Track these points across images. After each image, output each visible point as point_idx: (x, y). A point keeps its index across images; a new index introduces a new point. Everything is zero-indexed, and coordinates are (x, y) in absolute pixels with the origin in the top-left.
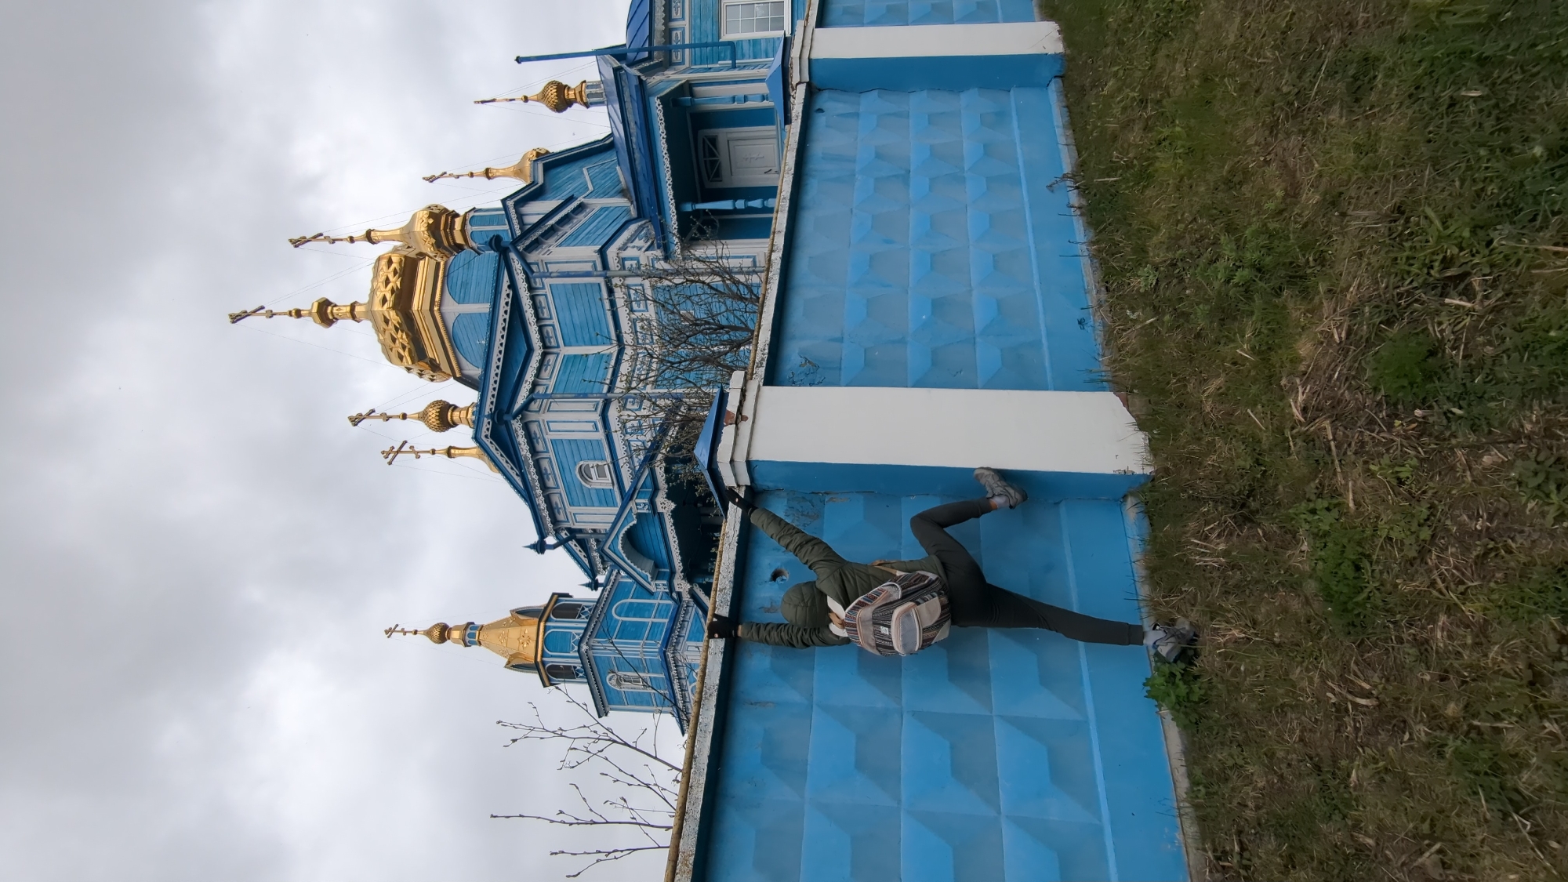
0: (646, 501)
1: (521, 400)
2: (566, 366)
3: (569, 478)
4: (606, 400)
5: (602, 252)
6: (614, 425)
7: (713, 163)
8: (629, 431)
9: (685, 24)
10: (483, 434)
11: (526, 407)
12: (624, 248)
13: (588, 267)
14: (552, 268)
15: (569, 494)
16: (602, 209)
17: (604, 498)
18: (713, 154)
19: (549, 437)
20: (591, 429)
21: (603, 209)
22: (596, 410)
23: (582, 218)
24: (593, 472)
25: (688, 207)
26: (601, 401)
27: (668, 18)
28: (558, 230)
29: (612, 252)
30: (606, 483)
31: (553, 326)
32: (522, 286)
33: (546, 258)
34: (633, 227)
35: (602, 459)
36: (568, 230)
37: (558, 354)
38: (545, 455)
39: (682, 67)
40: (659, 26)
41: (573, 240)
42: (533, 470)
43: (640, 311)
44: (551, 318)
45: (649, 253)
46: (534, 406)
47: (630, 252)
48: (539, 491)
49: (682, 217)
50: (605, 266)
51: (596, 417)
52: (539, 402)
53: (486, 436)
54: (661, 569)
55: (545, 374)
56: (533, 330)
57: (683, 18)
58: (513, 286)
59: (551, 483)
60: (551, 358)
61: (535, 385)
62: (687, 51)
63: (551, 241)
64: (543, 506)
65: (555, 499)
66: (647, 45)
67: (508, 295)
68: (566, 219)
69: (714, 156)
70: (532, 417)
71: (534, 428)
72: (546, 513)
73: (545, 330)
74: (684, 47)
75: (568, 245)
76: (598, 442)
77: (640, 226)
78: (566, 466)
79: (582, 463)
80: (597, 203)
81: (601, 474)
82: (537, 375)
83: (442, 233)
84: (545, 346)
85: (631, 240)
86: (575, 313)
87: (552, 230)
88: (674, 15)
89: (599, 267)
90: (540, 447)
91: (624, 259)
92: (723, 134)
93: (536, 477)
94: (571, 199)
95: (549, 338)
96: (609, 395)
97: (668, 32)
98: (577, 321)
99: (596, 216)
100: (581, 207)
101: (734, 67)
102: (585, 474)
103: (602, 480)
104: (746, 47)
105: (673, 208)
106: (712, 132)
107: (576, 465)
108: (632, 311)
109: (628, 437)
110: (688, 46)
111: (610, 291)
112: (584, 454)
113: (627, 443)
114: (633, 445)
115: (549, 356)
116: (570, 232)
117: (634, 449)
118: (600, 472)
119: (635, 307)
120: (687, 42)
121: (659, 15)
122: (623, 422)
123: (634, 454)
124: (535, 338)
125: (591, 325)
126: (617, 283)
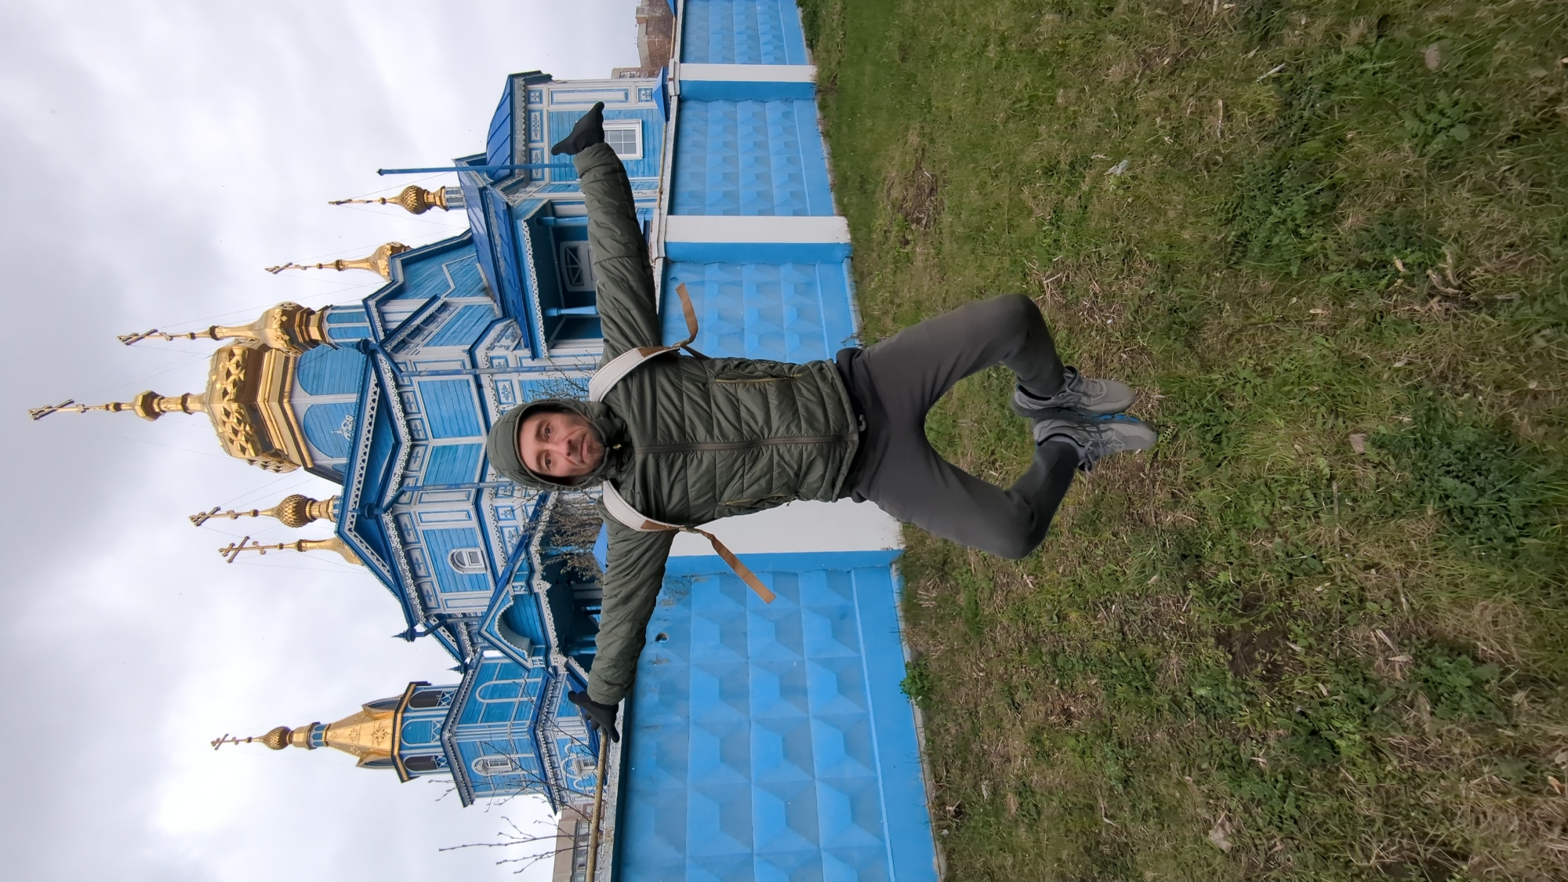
0: (523, 584)
1: (390, 494)
2: (435, 457)
3: (440, 566)
4: (478, 489)
5: (471, 352)
6: (488, 514)
7: (575, 270)
8: (502, 517)
10: (347, 528)
11: (396, 500)
12: (491, 348)
13: (457, 366)
14: (420, 367)
15: (441, 582)
16: (466, 307)
17: (477, 583)
18: (573, 262)
21: (468, 307)
22: (468, 499)
23: (445, 318)
24: (466, 559)
25: (554, 312)
26: (473, 492)
27: (528, 139)
28: (422, 331)
29: (480, 353)
30: (479, 568)
31: (421, 419)
32: (390, 384)
33: (414, 358)
34: (499, 327)
35: (476, 546)
36: (435, 329)
37: (426, 446)
38: (416, 546)
39: (543, 183)
40: (520, 146)
41: (439, 340)
42: (403, 561)
44: (419, 412)
45: (516, 352)
46: (404, 499)
47: (497, 352)
48: (410, 581)
49: (549, 323)
50: (474, 365)
51: (469, 506)
52: (408, 494)
53: (350, 530)
54: (538, 646)
55: (414, 466)
56: (401, 424)
57: (542, 140)
58: (380, 384)
59: (422, 572)
60: (420, 450)
61: (404, 477)
62: (547, 170)
63: (418, 340)
64: (414, 595)
65: (426, 587)
66: (508, 163)
67: (375, 393)
68: (431, 319)
69: (575, 263)
70: (402, 509)
71: (405, 520)
72: (417, 601)
73: (413, 423)
74: (544, 166)
75: (435, 345)
76: (471, 530)
77: (507, 325)
78: (438, 554)
79: (454, 551)
80: (460, 302)
81: (474, 561)
82: (406, 468)
83: (297, 329)
84: (413, 439)
85: (498, 339)
86: (443, 407)
87: (418, 330)
88: (533, 137)
89: (468, 365)
90: (411, 538)
91: (492, 358)
93: (406, 567)
94: (434, 299)
95: (418, 431)
96: (481, 485)
97: (528, 152)
98: (445, 414)
99: (460, 315)
100: (445, 306)
102: (457, 561)
103: (474, 566)
105: (539, 312)
106: (574, 243)
107: (447, 552)
109: (501, 524)
110: (547, 166)
111: (479, 387)
112: (456, 543)
113: (501, 530)
114: (506, 531)
115: (417, 449)
116: (436, 331)
117: (507, 535)
118: (473, 558)
119: (503, 400)
120: (546, 162)
121: (520, 137)
122: (496, 509)
123: (507, 539)
124: (403, 431)
125: (459, 417)
126: (485, 380)
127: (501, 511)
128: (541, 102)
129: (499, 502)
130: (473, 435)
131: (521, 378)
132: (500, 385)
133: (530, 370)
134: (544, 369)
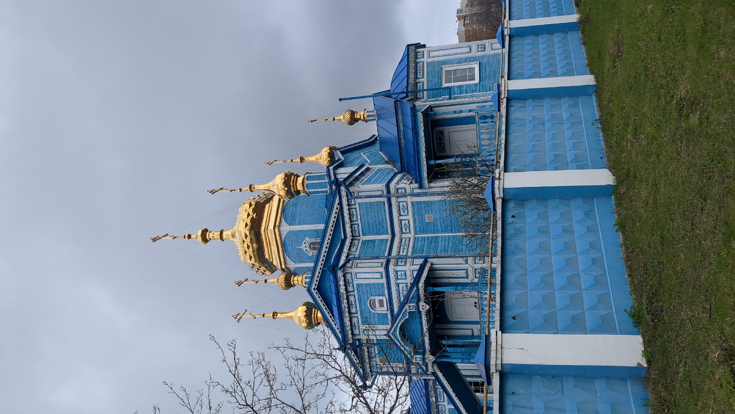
0: (414, 304)
1: (342, 262)
2: (364, 245)
3: (363, 307)
4: (388, 260)
5: (388, 186)
6: (392, 275)
7: (441, 144)
8: (399, 277)
9: (425, 80)
11: (344, 265)
12: (398, 183)
13: (380, 193)
14: (360, 194)
15: (362, 317)
17: (382, 319)
18: (440, 139)
19: (356, 282)
20: (379, 277)
21: (379, 170)
22: (382, 266)
23: (369, 174)
24: (377, 304)
25: (432, 162)
26: (384, 261)
27: (416, 78)
28: (360, 179)
29: (392, 185)
30: (384, 310)
31: (358, 224)
32: (345, 202)
33: (358, 189)
34: (399, 176)
35: (383, 295)
36: (365, 178)
37: (359, 240)
38: (352, 293)
39: (423, 100)
40: (411, 81)
41: (368, 182)
42: (345, 301)
43: (404, 215)
44: (357, 220)
45: (411, 186)
46: (349, 265)
47: (401, 185)
48: (347, 314)
49: (430, 168)
50: (389, 192)
51: (382, 270)
52: (351, 262)
53: (315, 289)
54: (419, 349)
55: (353, 249)
56: (348, 226)
57: (423, 77)
58: (340, 204)
59: (353, 310)
60: (356, 242)
61: (348, 254)
62: (425, 92)
63: (358, 183)
64: (348, 323)
65: (355, 320)
66: (405, 90)
67: (337, 208)
68: (362, 174)
69: (442, 140)
70: (349, 270)
71: (348, 276)
72: (349, 328)
73: (353, 226)
74: (423, 90)
75: (367, 184)
76: (382, 284)
77: (403, 175)
78: (363, 300)
79: (371, 297)
80: (376, 167)
81: (381, 305)
82: (349, 250)
83: (292, 184)
84: (353, 236)
85: (400, 180)
86: (370, 217)
87: (357, 179)
88: (419, 76)
89: (385, 193)
90: (350, 289)
91: (398, 189)
92: (447, 129)
93: (346, 305)
94: (362, 166)
95: (355, 231)
96: (390, 257)
97: (416, 84)
98: (370, 221)
99: (376, 173)
100: (368, 169)
101: (450, 98)
102: (373, 305)
103: (382, 308)
104: (456, 89)
105: (425, 163)
106: (442, 128)
107: (368, 298)
108: (400, 215)
109: (399, 281)
110: (425, 90)
111: (390, 205)
112: (373, 293)
113: (398, 285)
114: (401, 286)
115: (354, 241)
116: (365, 180)
117: (401, 289)
118: (381, 302)
119: (402, 213)
120: (425, 88)
121: (412, 76)
122: (397, 272)
123: (401, 292)
124: (348, 230)
125: (377, 223)
126: (393, 200)
127: (399, 273)
128: (423, 57)
129: (398, 268)
130: (383, 234)
131: (412, 200)
132: (401, 204)
133: (418, 195)
134: (426, 194)
